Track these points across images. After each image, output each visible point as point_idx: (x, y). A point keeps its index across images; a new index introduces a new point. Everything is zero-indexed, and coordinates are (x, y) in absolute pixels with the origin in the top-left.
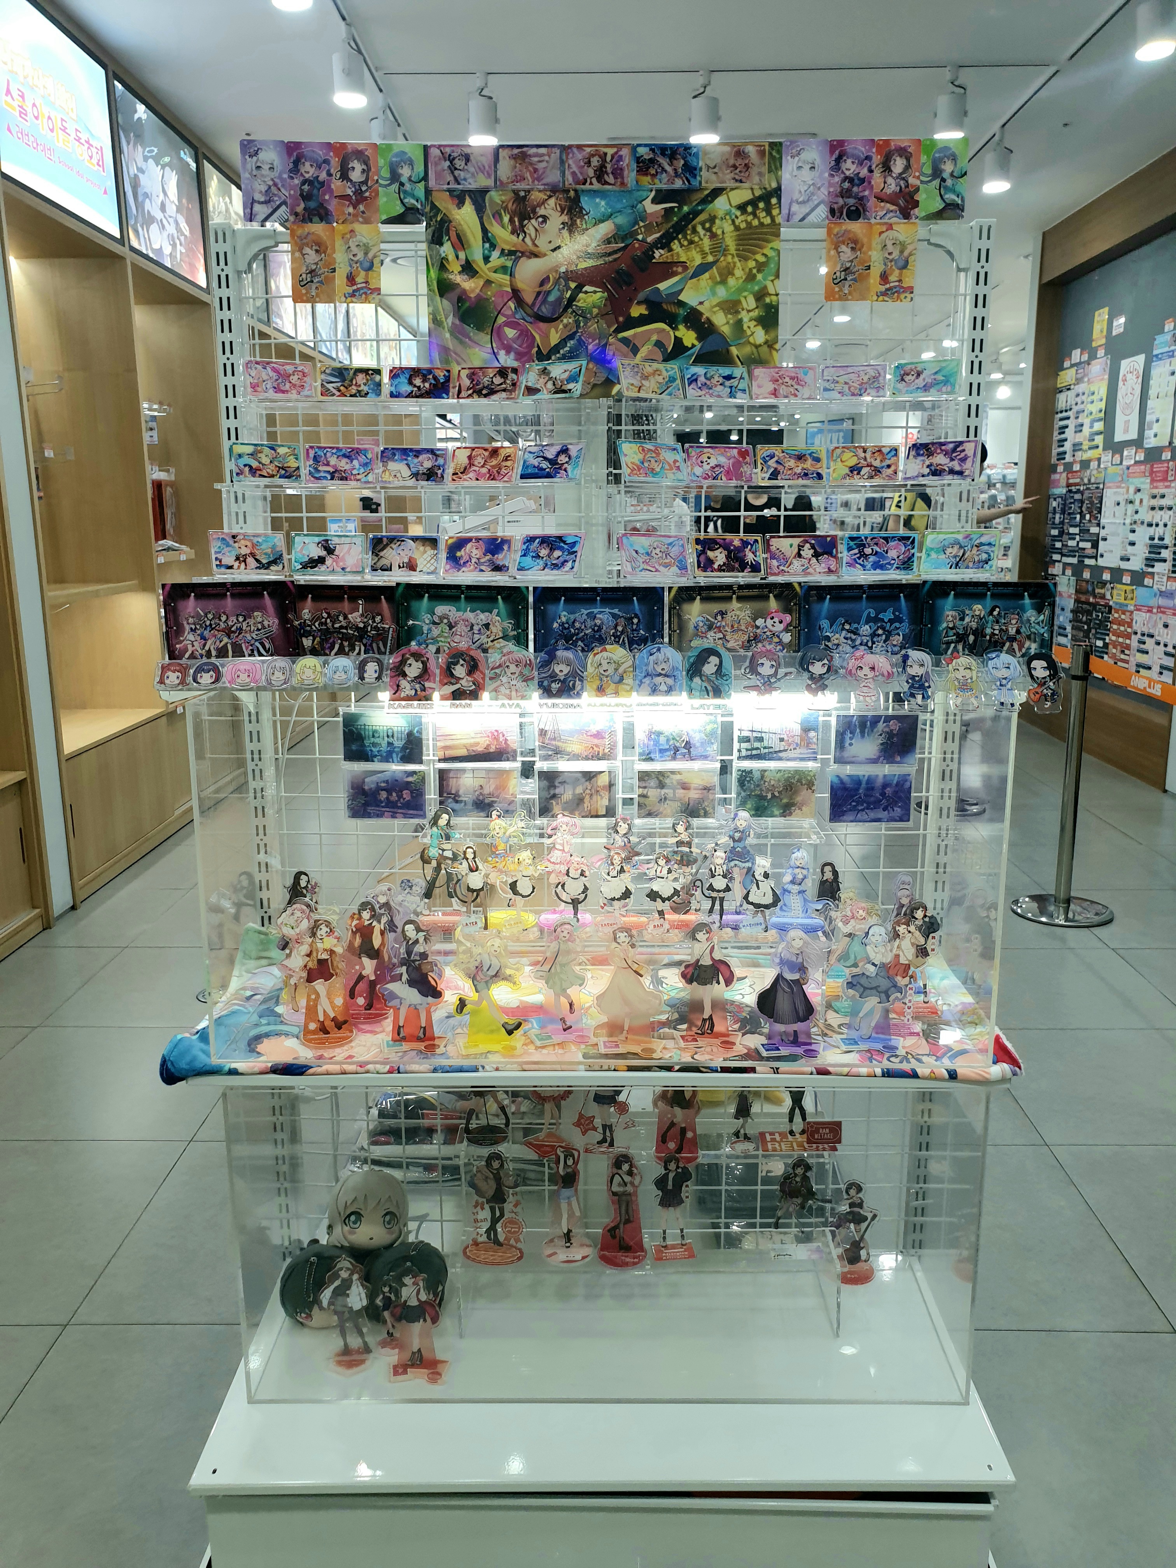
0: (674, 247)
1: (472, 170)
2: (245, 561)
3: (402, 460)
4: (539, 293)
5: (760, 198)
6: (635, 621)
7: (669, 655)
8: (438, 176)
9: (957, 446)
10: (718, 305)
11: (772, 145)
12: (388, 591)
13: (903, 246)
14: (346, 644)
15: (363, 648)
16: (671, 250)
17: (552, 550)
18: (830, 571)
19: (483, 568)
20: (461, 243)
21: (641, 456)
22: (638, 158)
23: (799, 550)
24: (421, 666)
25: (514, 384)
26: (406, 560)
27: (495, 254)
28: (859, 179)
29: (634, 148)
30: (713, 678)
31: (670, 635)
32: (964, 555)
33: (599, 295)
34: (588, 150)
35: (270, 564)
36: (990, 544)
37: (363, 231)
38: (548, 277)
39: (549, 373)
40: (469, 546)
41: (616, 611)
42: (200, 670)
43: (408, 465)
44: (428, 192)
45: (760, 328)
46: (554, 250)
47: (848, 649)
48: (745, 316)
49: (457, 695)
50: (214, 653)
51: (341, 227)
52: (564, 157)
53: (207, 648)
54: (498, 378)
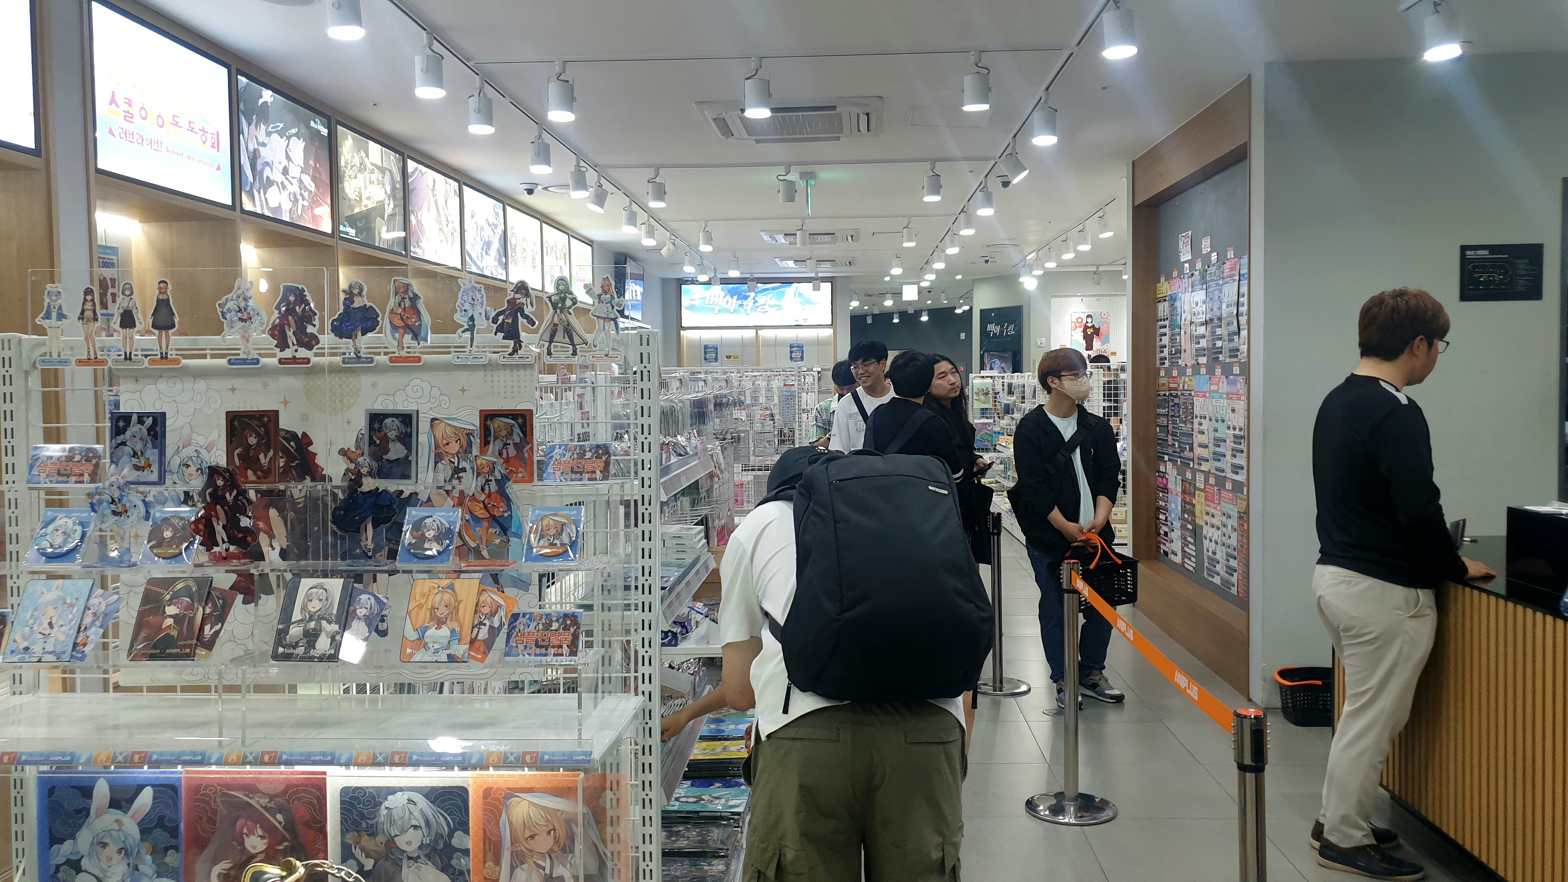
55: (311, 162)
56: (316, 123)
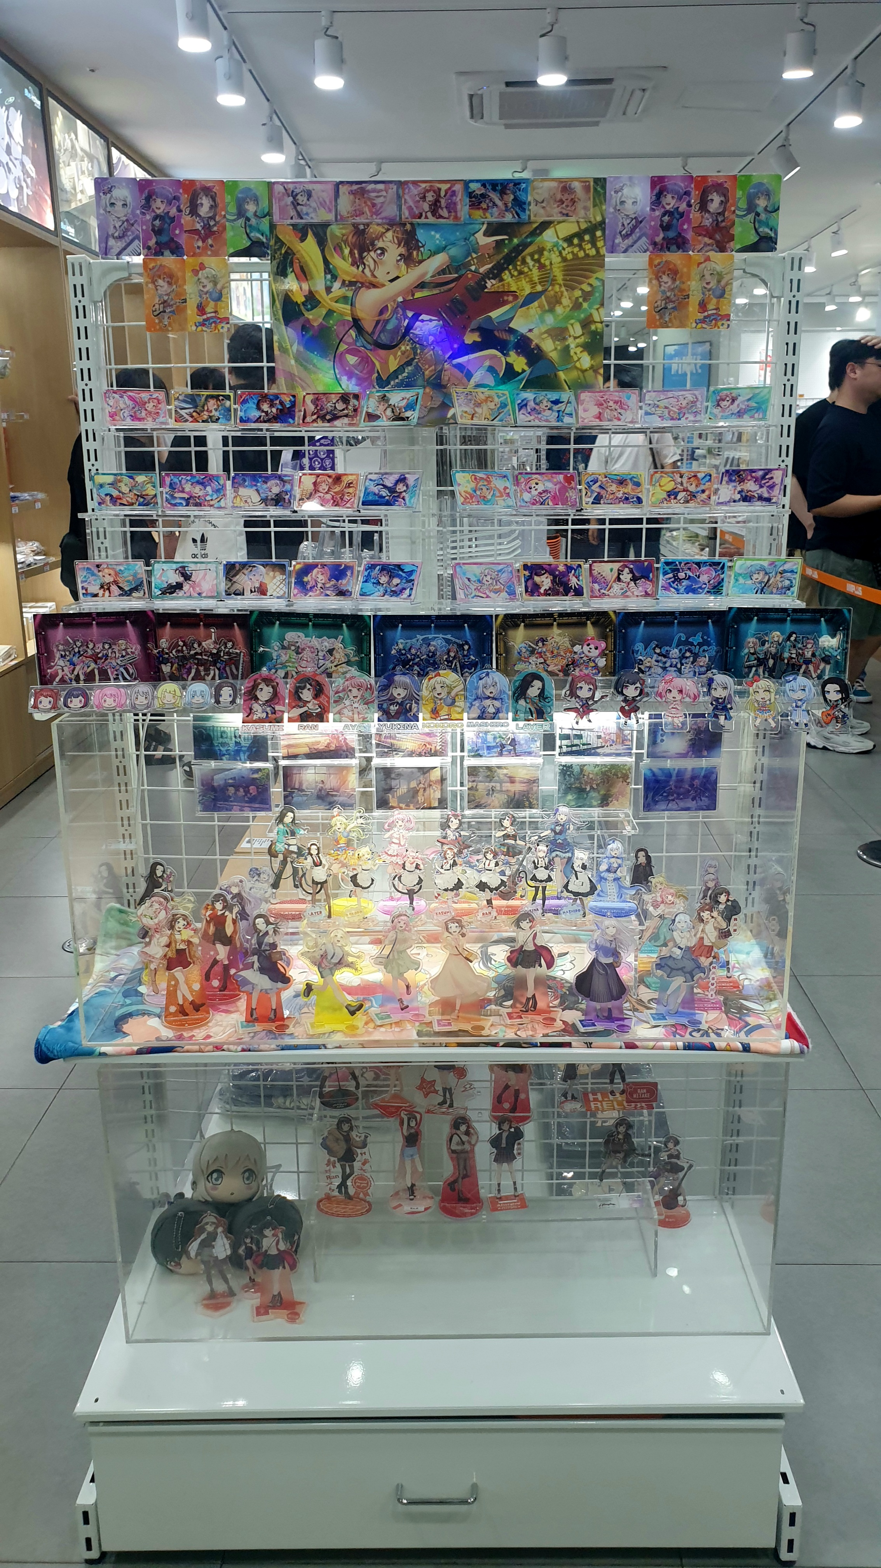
0: (505, 277)
1: (314, 204)
2: (109, 589)
3: (252, 486)
4: (378, 322)
5: (586, 231)
6: (466, 647)
7: (496, 679)
8: (282, 210)
9: (766, 474)
10: (546, 332)
11: (597, 181)
12: (242, 619)
13: (720, 276)
14: (202, 668)
15: (217, 672)
16: (502, 280)
17: (391, 577)
18: (647, 594)
19: (328, 592)
20: (304, 274)
21: (473, 485)
22: (470, 193)
23: (619, 574)
24: (271, 690)
25: (355, 410)
26: (257, 585)
27: (337, 285)
28: (679, 213)
29: (466, 183)
30: (536, 700)
31: (497, 658)
32: (768, 581)
33: (435, 323)
34: (423, 185)
35: (132, 590)
36: (792, 571)
37: (211, 262)
38: (387, 306)
39: (388, 401)
40: (315, 571)
41: (449, 637)
42: (69, 695)
43: (257, 490)
44: (272, 227)
45: (585, 354)
46: (392, 281)
47: (660, 670)
48: (572, 343)
49: (305, 717)
50: (82, 677)
51: (191, 260)
52: (400, 191)
53: (76, 673)
54: (341, 403)
55: (29, 141)
56: (29, 92)
